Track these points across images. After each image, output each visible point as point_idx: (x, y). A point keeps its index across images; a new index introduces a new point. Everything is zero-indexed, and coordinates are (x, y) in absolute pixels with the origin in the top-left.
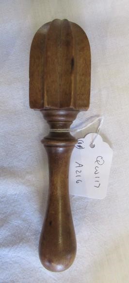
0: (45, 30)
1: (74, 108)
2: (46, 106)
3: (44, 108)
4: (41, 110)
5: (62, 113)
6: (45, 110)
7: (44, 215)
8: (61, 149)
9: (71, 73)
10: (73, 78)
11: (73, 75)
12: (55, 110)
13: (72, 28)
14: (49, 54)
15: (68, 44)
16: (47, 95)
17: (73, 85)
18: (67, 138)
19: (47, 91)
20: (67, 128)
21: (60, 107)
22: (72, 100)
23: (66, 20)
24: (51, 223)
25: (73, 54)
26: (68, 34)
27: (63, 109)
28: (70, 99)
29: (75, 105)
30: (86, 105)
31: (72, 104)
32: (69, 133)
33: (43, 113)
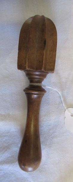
0: (30, 22)
1: (44, 71)
2: (27, 68)
3: (26, 70)
4: (24, 71)
5: (37, 73)
6: (27, 71)
7: (23, 136)
8: (35, 96)
9: (44, 49)
10: (44, 52)
11: (45, 50)
12: (33, 71)
13: (46, 21)
14: (31, 36)
15: (43, 31)
16: (28, 61)
17: (44, 56)
18: (39, 89)
19: (28, 59)
20: (40, 83)
21: (36, 70)
22: (43, 65)
23: (43, 16)
24: (26, 141)
25: (46, 38)
26: (44, 25)
27: (38, 71)
28: (42, 65)
29: (45, 69)
30: (52, 69)
31: (43, 68)
32: (41, 86)
33: (26, 73)
